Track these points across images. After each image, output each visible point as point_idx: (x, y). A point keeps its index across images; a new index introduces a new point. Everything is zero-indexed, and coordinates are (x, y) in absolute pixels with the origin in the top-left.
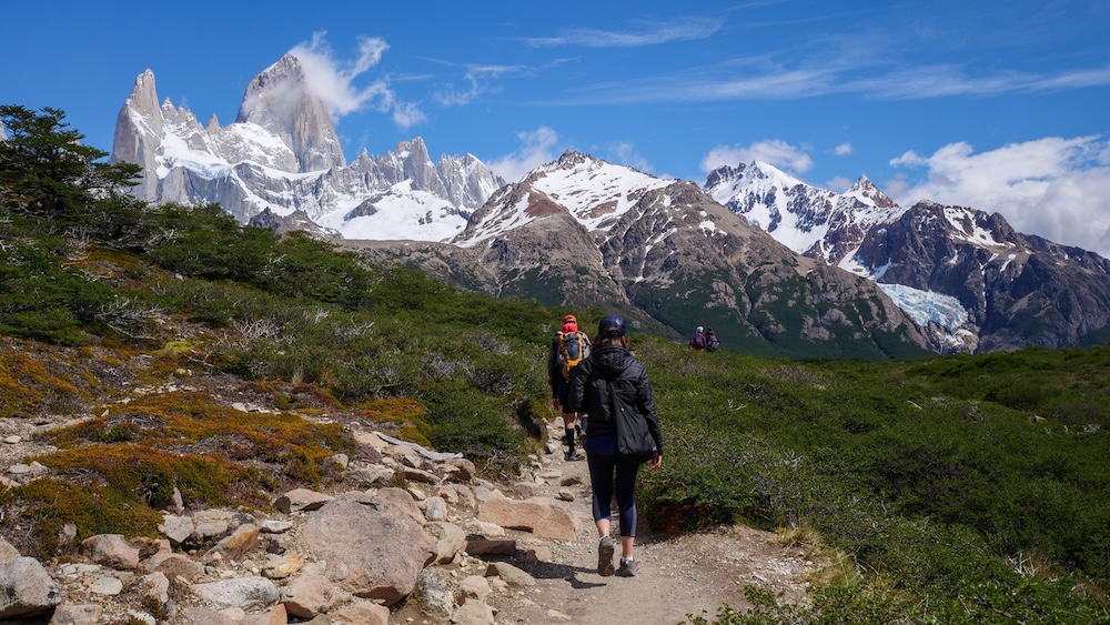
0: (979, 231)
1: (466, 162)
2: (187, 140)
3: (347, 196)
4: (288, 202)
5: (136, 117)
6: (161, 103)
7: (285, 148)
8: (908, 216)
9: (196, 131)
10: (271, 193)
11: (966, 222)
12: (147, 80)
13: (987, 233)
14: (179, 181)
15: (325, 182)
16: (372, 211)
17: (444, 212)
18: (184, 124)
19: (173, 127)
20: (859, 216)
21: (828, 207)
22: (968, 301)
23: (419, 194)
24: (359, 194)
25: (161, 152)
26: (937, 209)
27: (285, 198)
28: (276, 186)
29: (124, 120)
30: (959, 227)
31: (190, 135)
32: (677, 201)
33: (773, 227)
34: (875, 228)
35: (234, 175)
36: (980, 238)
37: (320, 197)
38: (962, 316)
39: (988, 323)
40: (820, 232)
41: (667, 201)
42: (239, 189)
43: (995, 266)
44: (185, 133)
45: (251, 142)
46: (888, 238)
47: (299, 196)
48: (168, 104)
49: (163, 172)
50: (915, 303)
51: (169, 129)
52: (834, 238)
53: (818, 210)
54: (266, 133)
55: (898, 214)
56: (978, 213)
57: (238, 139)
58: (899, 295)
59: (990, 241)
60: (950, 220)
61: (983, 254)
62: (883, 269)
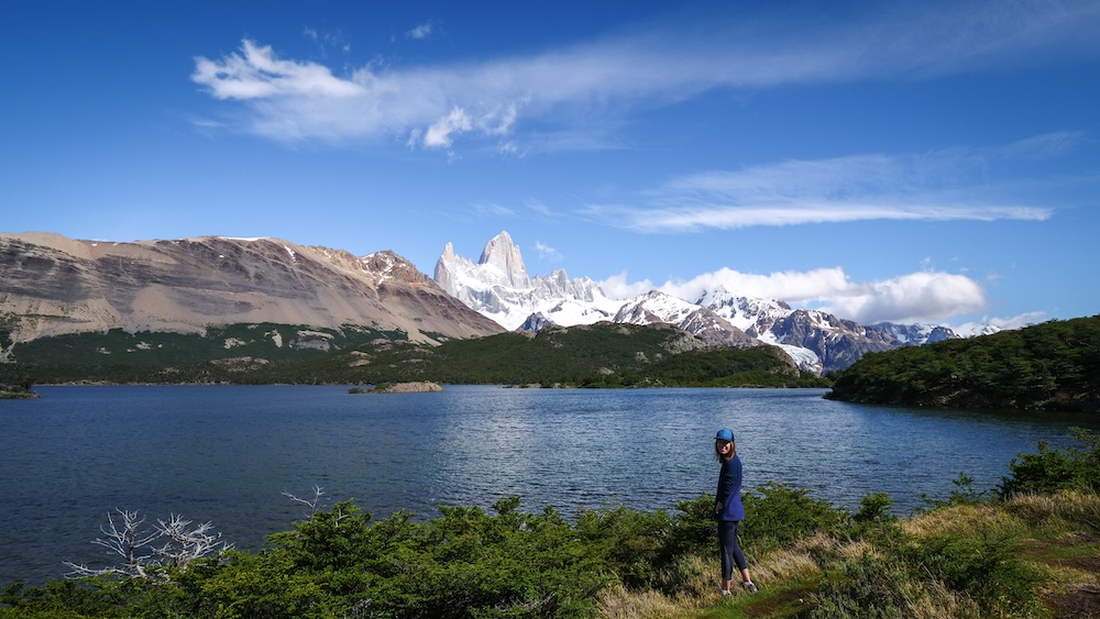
0: (824, 322)
1: (585, 280)
2: (466, 273)
3: (543, 301)
4: (517, 303)
5: (446, 263)
6: (455, 256)
7: (504, 275)
8: (793, 315)
9: (469, 269)
10: (509, 298)
11: (818, 318)
12: (449, 247)
13: (827, 323)
14: (465, 292)
15: (534, 295)
16: (560, 309)
17: (592, 311)
18: (464, 266)
19: (460, 267)
20: (772, 313)
21: (757, 308)
22: (818, 353)
23: (578, 301)
24: (548, 299)
25: (457, 279)
26: (805, 313)
27: (516, 301)
28: (511, 296)
29: (440, 263)
30: (815, 320)
31: (467, 271)
32: (704, 316)
33: (732, 316)
34: (778, 319)
35: (493, 290)
36: (824, 325)
37: (532, 301)
38: (816, 359)
39: (826, 362)
40: (754, 320)
41: (700, 316)
42: (495, 297)
43: (829, 338)
44: (465, 270)
45: (490, 272)
46: (784, 324)
47: (522, 300)
48: (457, 257)
49: (459, 288)
50: (798, 354)
51: (458, 267)
52: (761, 322)
53: (753, 309)
54: (496, 268)
55: (789, 313)
56: (823, 314)
57: (485, 271)
58: (789, 349)
59: (828, 326)
60: (811, 316)
61: (825, 333)
62: (783, 337)
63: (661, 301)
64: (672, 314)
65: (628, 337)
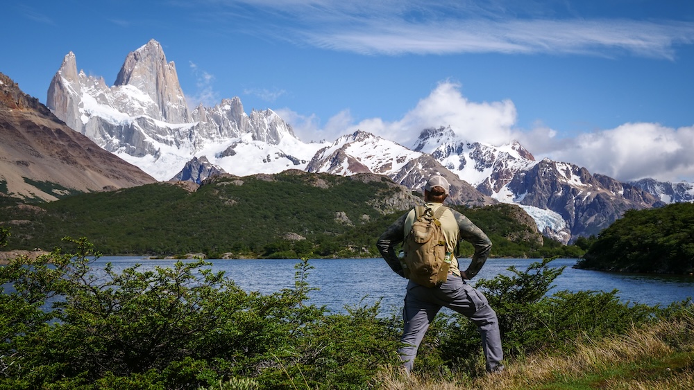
0: (574, 177)
1: (267, 114)
2: (96, 98)
3: (209, 140)
4: (171, 142)
5: (65, 82)
6: (79, 72)
7: (153, 102)
8: (537, 167)
9: (101, 92)
10: (160, 136)
11: (567, 172)
12: (70, 58)
13: (578, 178)
14: (95, 124)
15: (196, 132)
16: (233, 153)
17: (277, 156)
18: (93, 87)
19: (86, 89)
20: (511, 164)
21: (493, 157)
22: (566, 216)
23: (258, 142)
24: (216, 139)
25: (82, 106)
26: (552, 164)
27: (169, 139)
28: (163, 132)
29: (56, 82)
30: (563, 174)
31: (98, 94)
32: (425, 167)
33: (461, 168)
34: (518, 172)
35: (136, 124)
36: (574, 181)
37: (193, 141)
38: (563, 224)
39: (574, 229)
40: (488, 172)
41: (420, 167)
42: (140, 133)
43: (579, 198)
44: (94, 93)
45: (133, 98)
46: (525, 178)
47: (178, 139)
48: (82, 74)
49: (85, 119)
50: (542, 218)
51: (84, 90)
52: (496, 176)
53: (487, 159)
54: (140, 91)
55: (532, 164)
56: (574, 167)
57: (125, 96)
58: (530, 210)
59: (579, 183)
60: (559, 170)
61: (574, 191)
62: (523, 196)
63: (370, 146)
64: (384, 162)
65: (325, 192)
